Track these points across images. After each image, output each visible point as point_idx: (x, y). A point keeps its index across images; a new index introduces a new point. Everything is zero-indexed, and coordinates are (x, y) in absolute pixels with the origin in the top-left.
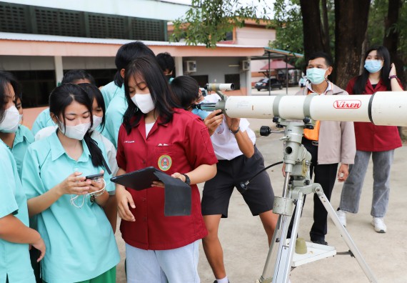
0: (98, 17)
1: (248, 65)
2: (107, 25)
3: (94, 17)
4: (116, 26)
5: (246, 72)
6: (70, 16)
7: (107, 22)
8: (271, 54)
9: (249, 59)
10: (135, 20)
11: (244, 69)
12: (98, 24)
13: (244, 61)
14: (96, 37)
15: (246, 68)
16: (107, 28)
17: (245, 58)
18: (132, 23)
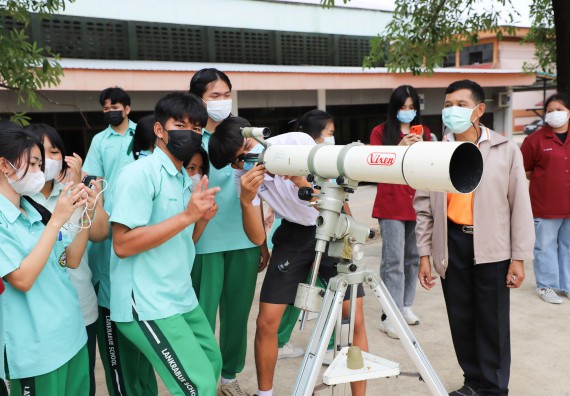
0: (295, 37)
1: (507, 99)
2: (305, 47)
3: (289, 36)
4: (318, 48)
5: (504, 110)
6: (257, 37)
7: (305, 43)
8: (548, 82)
9: (510, 91)
10: (343, 38)
11: (500, 105)
12: (292, 46)
13: (501, 94)
14: (290, 64)
15: (503, 103)
16: (305, 51)
17: (504, 89)
18: (340, 43)
